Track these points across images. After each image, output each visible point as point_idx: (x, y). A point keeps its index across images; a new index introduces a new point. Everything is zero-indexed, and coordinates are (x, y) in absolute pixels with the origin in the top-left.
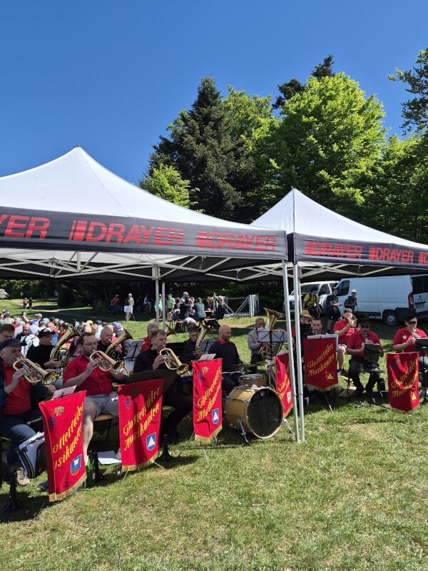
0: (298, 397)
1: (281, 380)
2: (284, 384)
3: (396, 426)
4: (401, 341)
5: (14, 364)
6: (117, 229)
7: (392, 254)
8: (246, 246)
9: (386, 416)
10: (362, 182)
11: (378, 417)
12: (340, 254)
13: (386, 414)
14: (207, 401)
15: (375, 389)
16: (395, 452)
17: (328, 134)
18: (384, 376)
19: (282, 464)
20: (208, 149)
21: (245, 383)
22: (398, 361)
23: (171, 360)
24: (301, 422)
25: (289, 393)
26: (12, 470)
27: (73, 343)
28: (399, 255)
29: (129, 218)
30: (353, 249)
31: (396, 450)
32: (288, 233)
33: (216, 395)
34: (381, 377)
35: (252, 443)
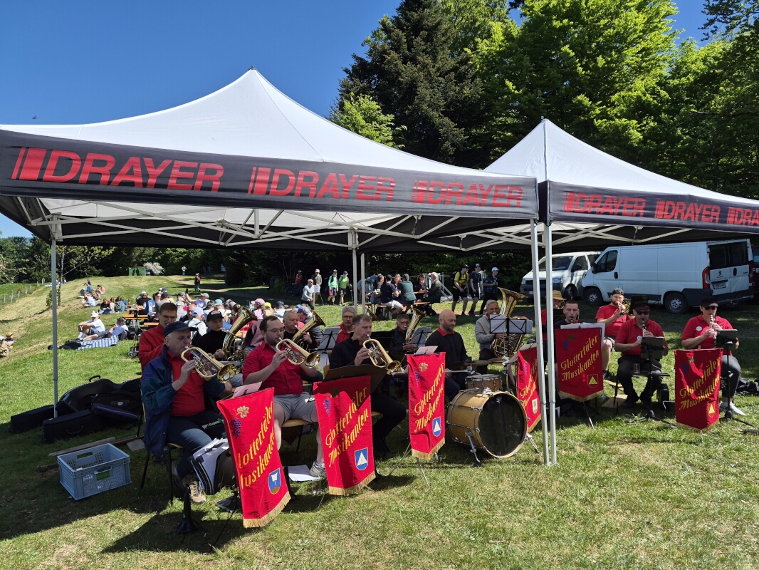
0: (548, 405)
1: (524, 383)
2: (527, 389)
3: (685, 448)
4: (695, 334)
5: (183, 354)
6: (308, 178)
7: (688, 210)
8: (480, 200)
9: (670, 435)
10: (639, 110)
11: (660, 435)
12: (614, 211)
13: (669, 432)
14: (426, 407)
15: (654, 398)
16: (684, 482)
17: (590, 43)
18: (669, 381)
19: (527, 491)
20: (420, 70)
21: (474, 386)
22: (692, 361)
23: (378, 354)
24: (551, 439)
25: (535, 401)
26: (184, 484)
27: (249, 330)
28: (698, 212)
29: (324, 163)
30: (633, 203)
31: (685, 481)
32: (539, 181)
33: (437, 399)
34: (662, 383)
35: (485, 463)
